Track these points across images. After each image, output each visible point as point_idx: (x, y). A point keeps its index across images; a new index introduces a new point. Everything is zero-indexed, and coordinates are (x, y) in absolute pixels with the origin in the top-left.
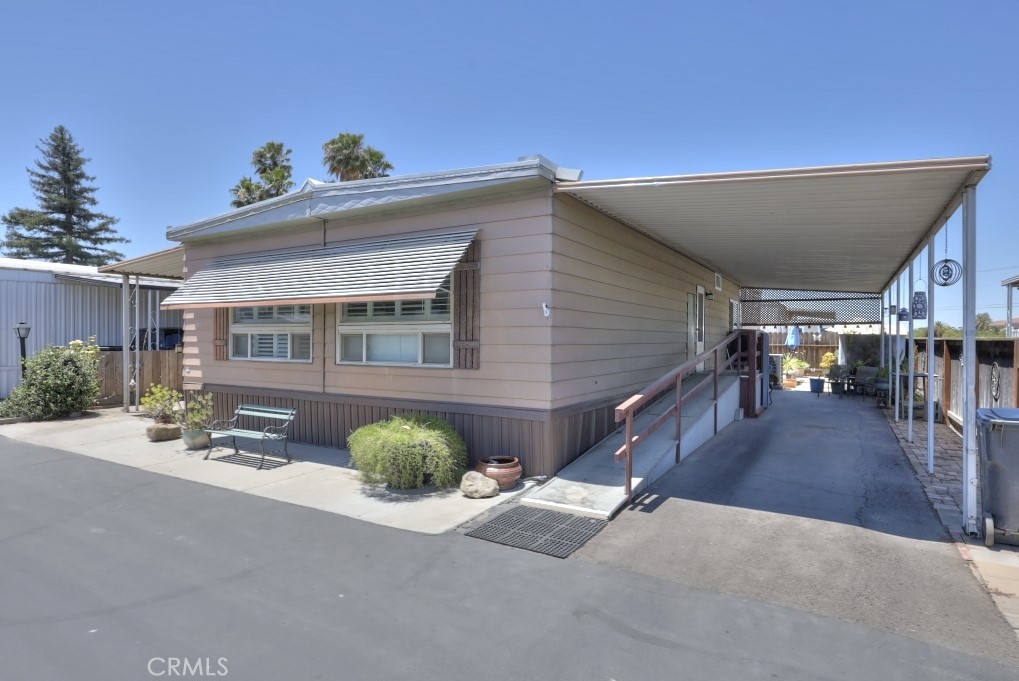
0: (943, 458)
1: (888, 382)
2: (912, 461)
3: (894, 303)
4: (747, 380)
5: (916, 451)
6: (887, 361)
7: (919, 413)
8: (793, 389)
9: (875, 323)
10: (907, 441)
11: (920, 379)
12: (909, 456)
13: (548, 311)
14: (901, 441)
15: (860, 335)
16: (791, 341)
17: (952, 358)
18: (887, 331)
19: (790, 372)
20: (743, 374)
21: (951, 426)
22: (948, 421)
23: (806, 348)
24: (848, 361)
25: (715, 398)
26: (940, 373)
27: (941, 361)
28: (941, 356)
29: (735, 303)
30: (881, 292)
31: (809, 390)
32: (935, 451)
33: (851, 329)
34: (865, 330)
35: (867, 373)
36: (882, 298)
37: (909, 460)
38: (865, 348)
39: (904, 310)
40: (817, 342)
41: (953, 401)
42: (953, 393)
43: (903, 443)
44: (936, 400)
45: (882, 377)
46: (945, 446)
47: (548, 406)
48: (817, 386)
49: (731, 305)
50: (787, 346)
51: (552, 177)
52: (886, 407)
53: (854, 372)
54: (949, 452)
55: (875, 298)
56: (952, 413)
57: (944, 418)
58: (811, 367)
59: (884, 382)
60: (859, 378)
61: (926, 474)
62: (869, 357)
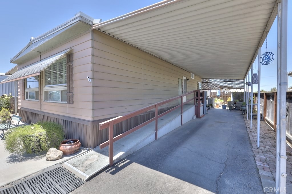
0: (263, 138)
1: (245, 107)
2: (251, 139)
3: (247, 81)
4: (197, 106)
5: (253, 134)
6: (245, 100)
7: (255, 117)
8: (218, 108)
9: (242, 88)
10: (250, 129)
11: (256, 106)
12: (250, 136)
13: (91, 80)
14: (248, 128)
15: (237, 92)
16: (218, 94)
17: (267, 99)
18: (245, 91)
19: (217, 103)
20: (197, 104)
21: (266, 122)
22: (265, 120)
23: (223, 96)
24: (234, 100)
25: (182, 113)
26: (263, 104)
27: (263, 100)
28: (263, 98)
29: (200, 83)
30: (244, 79)
31: (222, 108)
32: (260, 134)
33: (235, 90)
34: (239, 91)
35: (239, 104)
36: (244, 81)
37: (250, 138)
38: (239, 96)
39: (250, 82)
40: (226, 95)
41: (267, 114)
42: (267, 111)
43: (248, 130)
44: (261, 113)
45: (244, 105)
46: (265, 132)
47: (90, 119)
48: (224, 107)
49: (198, 84)
50: (217, 96)
51: (90, 23)
52: (244, 114)
53: (235, 103)
54: (266, 135)
55: (242, 81)
56: (267, 118)
57: (264, 119)
58: (225, 101)
59: (244, 107)
60: (237, 105)
61: (256, 147)
62: (240, 99)
